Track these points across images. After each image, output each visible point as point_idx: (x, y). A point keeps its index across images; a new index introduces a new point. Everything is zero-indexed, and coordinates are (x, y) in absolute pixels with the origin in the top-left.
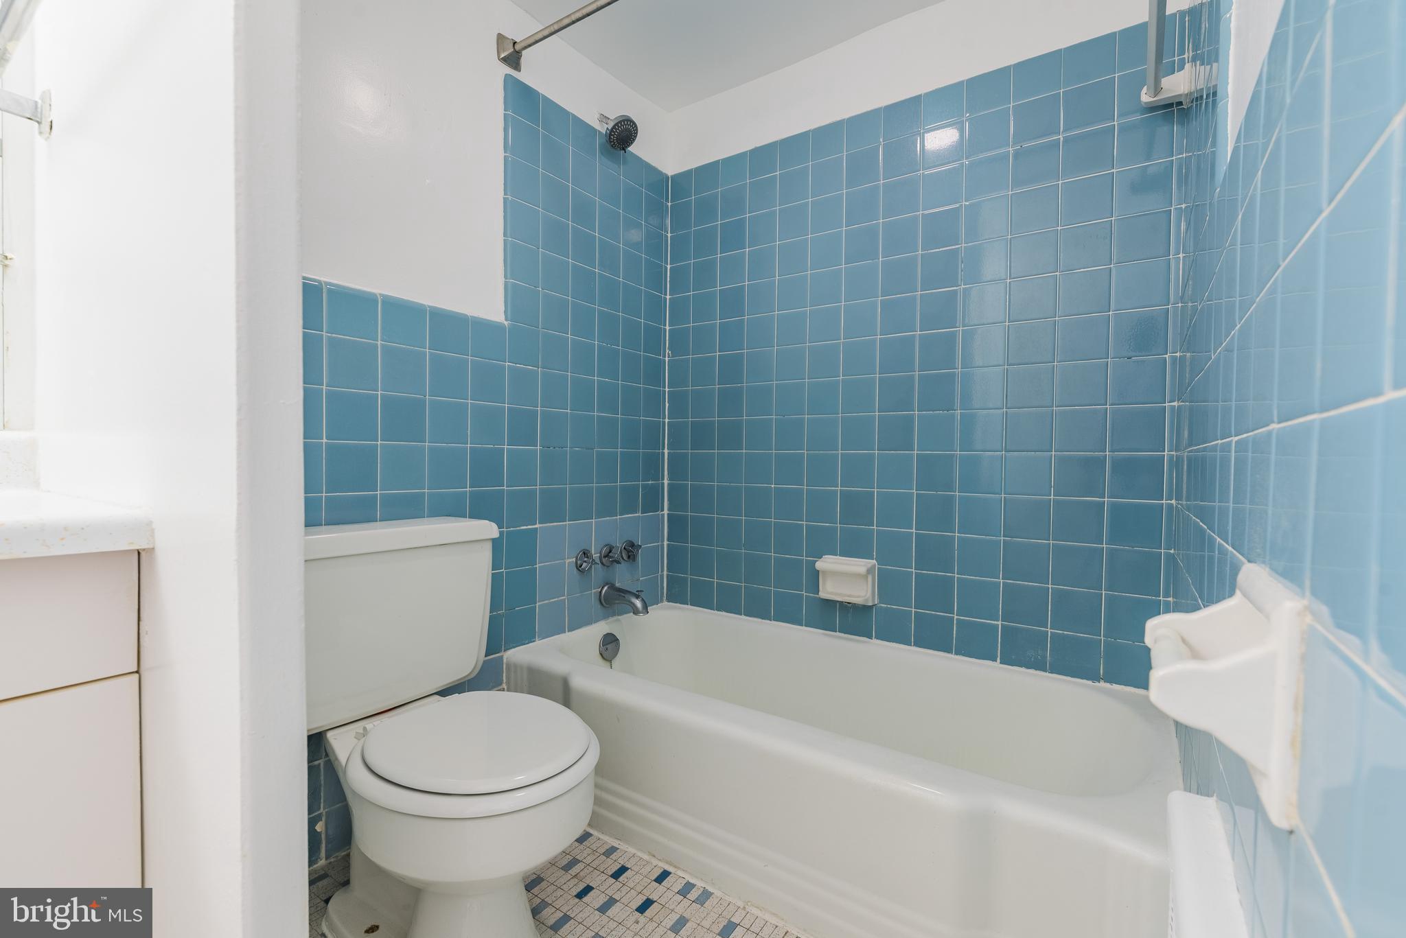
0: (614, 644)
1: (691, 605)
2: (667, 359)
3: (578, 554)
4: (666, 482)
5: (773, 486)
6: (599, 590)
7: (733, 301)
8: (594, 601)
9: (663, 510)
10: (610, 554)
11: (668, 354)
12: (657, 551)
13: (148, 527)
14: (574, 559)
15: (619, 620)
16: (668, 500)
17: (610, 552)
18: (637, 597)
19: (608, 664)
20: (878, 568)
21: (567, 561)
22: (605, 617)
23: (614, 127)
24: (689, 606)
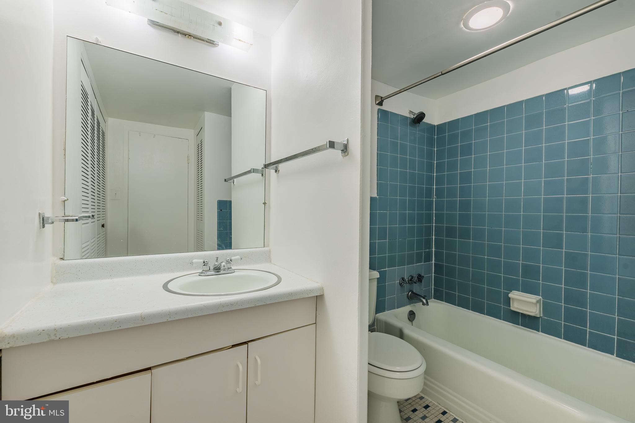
0: (413, 315)
1: (445, 302)
2: (434, 199)
3: (401, 279)
4: (433, 250)
5: (486, 257)
6: (408, 293)
7: (466, 178)
8: (406, 297)
9: (432, 261)
10: (412, 280)
11: (435, 197)
12: (430, 277)
13: (322, 289)
14: (399, 281)
15: (414, 305)
16: (435, 257)
17: (412, 278)
18: (424, 298)
19: (411, 323)
20: (543, 300)
21: (396, 282)
22: (410, 304)
23: (416, 117)
24: (444, 303)
